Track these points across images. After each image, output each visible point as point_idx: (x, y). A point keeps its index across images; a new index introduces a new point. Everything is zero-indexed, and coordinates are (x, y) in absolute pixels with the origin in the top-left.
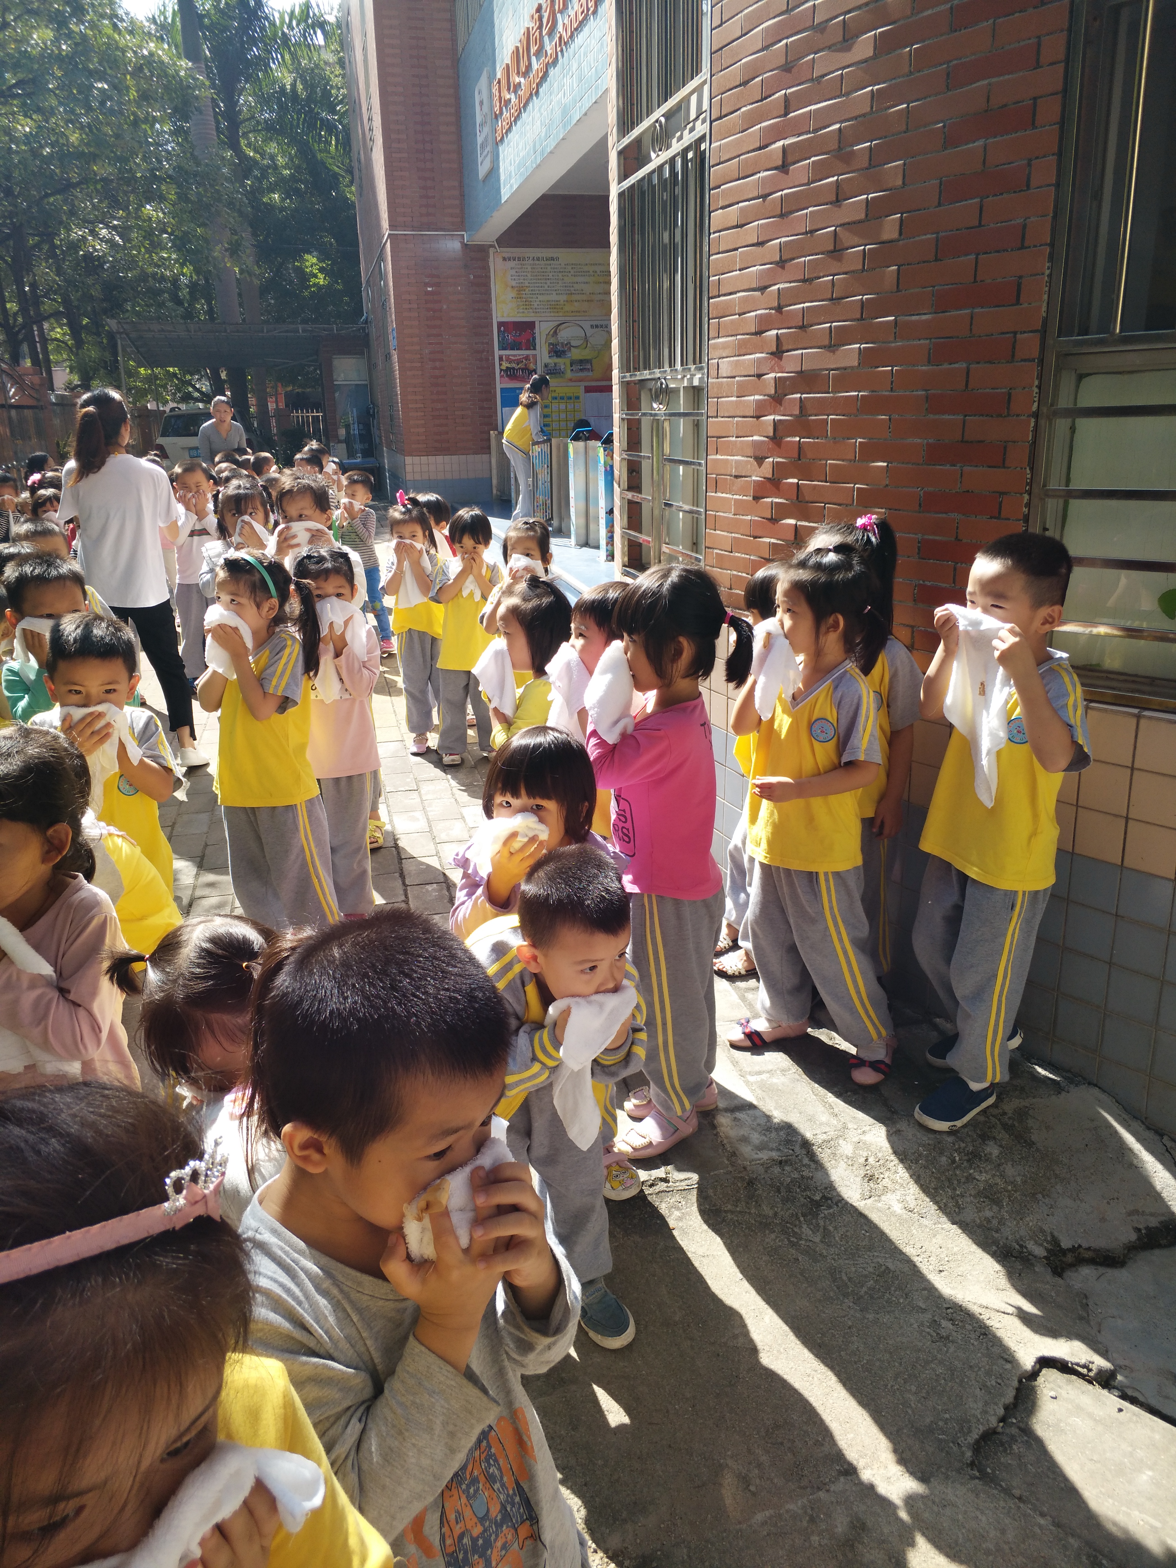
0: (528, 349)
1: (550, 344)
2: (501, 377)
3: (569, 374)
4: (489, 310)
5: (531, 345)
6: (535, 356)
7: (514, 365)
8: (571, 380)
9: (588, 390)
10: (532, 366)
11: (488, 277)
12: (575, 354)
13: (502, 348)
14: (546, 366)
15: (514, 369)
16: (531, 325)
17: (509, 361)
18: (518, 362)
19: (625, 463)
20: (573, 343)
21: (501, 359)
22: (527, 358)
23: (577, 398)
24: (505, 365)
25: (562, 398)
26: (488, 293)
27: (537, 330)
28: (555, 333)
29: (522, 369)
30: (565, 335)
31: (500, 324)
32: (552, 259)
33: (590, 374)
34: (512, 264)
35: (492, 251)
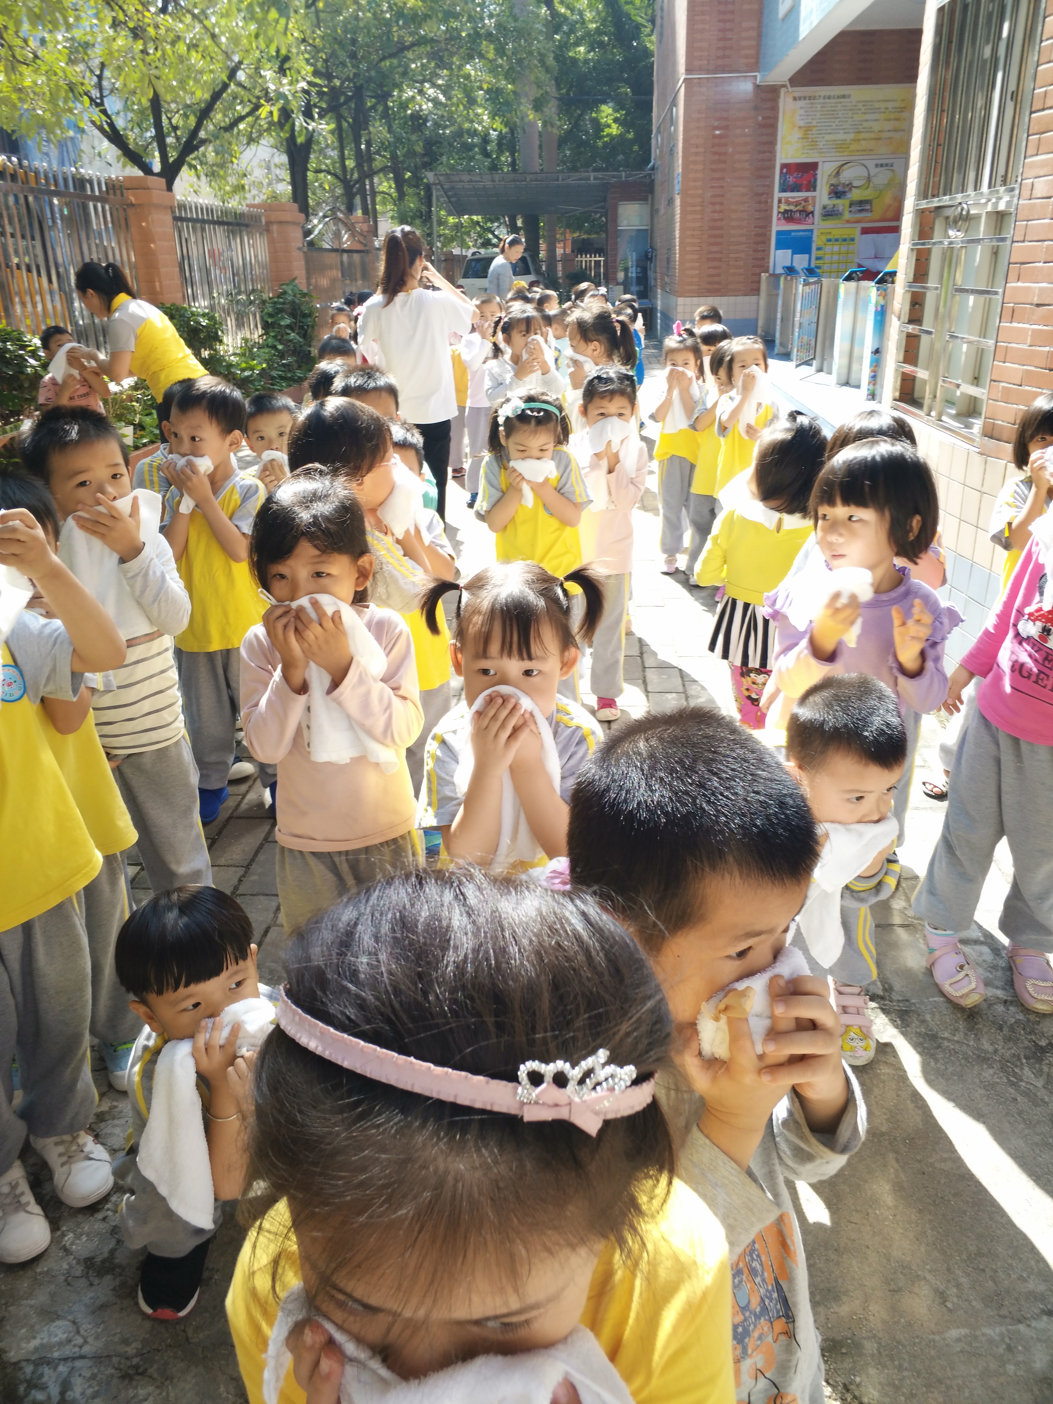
0: (808, 190)
1: (831, 185)
2: (778, 219)
3: (847, 216)
4: (772, 152)
5: (812, 186)
6: (814, 197)
7: (792, 208)
8: (848, 221)
9: (865, 231)
10: (810, 208)
11: (776, 118)
12: (856, 195)
13: (783, 190)
14: (824, 207)
15: (791, 211)
16: (814, 166)
17: (787, 202)
18: (797, 204)
19: (909, 296)
20: (856, 183)
21: (780, 201)
22: (806, 200)
23: (853, 240)
24: (784, 207)
25: (837, 240)
26: (774, 135)
27: (819, 172)
28: (838, 173)
29: (800, 211)
30: (846, 175)
31: (783, 166)
32: (843, 97)
33: (869, 214)
34: (802, 103)
35: (783, 91)
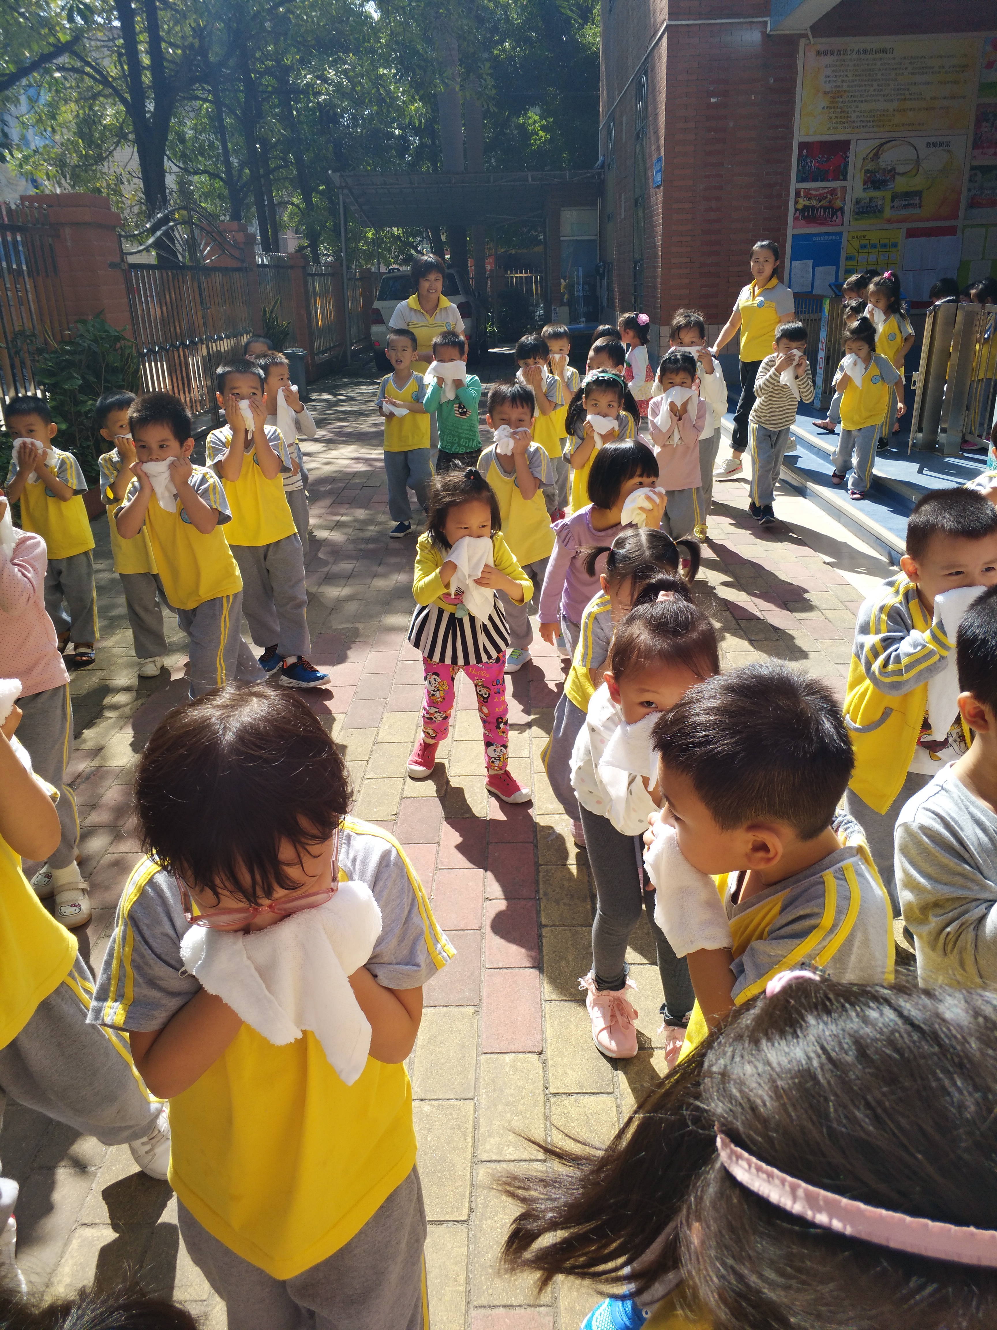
0: (836, 179)
1: (868, 171)
2: (796, 219)
3: (888, 213)
4: (789, 128)
5: (841, 173)
6: (844, 188)
7: (814, 203)
8: (889, 221)
9: (911, 234)
10: (839, 203)
11: (793, 80)
12: (900, 184)
13: (801, 179)
14: (858, 202)
15: (813, 207)
16: (844, 146)
17: (808, 196)
18: (821, 198)
20: (900, 169)
21: (798, 194)
22: (833, 192)
23: (895, 245)
24: (802, 202)
25: (874, 246)
26: (791, 102)
27: (851, 153)
28: (877, 155)
29: (825, 208)
30: (888, 158)
31: (803, 146)
32: (885, 51)
33: (917, 211)
34: (828, 60)
35: (802, 42)
